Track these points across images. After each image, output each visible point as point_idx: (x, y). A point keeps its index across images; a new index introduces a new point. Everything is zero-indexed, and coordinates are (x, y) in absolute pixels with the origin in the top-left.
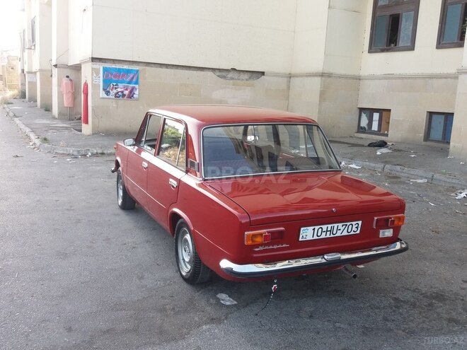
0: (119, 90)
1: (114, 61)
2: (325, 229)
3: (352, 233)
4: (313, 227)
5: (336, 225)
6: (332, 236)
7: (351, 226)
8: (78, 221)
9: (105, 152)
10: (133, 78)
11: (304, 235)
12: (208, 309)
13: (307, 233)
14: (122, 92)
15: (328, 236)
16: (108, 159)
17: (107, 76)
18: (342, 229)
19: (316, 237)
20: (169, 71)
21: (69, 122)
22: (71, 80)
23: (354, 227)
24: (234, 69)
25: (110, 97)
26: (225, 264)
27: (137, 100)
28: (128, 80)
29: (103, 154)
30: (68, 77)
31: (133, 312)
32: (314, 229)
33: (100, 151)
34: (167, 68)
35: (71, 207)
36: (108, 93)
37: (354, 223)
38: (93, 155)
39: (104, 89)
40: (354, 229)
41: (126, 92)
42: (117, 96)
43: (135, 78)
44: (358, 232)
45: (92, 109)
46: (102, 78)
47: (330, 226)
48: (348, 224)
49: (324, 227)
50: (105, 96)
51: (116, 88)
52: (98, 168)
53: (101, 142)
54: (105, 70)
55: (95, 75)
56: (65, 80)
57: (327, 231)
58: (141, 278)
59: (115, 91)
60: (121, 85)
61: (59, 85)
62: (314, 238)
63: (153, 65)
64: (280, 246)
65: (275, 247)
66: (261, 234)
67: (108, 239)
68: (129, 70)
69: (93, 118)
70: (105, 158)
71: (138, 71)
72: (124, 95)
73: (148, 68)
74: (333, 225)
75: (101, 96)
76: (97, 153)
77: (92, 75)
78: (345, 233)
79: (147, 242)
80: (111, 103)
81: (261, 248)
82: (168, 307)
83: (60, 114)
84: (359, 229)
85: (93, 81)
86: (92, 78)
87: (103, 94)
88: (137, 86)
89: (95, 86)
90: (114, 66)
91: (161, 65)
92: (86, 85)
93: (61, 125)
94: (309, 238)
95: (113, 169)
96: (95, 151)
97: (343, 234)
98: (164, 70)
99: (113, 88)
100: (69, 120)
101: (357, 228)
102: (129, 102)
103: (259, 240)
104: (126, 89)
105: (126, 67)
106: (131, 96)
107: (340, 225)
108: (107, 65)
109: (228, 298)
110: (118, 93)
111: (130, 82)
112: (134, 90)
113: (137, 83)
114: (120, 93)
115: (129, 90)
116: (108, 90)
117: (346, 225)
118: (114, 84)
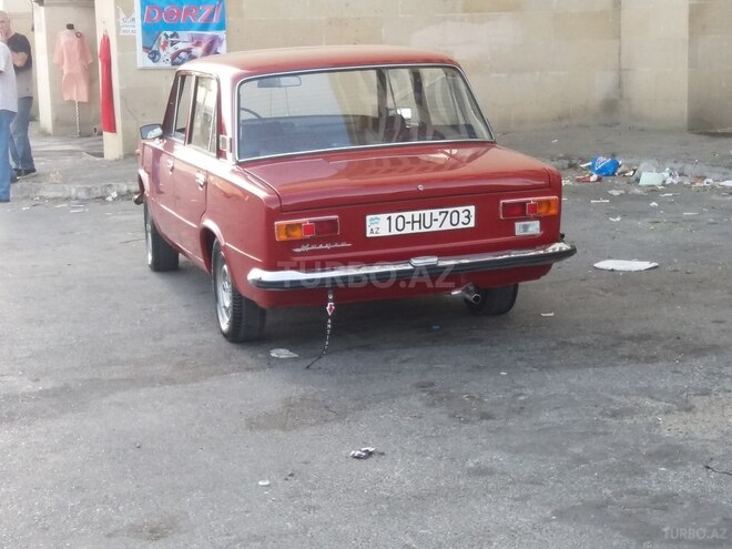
0: (181, 46)
2: (408, 219)
3: (460, 226)
4: (388, 215)
5: (427, 212)
6: (423, 230)
7: (455, 215)
10: (211, 15)
11: (373, 227)
13: (379, 225)
14: (188, 51)
15: (417, 230)
17: (151, 15)
18: (441, 218)
19: (395, 232)
21: (80, 141)
22: (79, 35)
23: (462, 216)
25: (161, 64)
28: (200, 20)
30: (70, 27)
32: (389, 218)
33: (134, 188)
36: (154, 56)
37: (460, 209)
39: (146, 48)
40: (464, 220)
41: (199, 50)
42: (175, 61)
43: (216, 16)
44: (472, 224)
45: (122, 97)
46: (138, 22)
47: (417, 214)
48: (450, 210)
49: (408, 215)
50: (150, 63)
51: (173, 44)
55: (123, 16)
56: (65, 37)
57: (413, 221)
59: (171, 50)
60: (184, 35)
61: (51, 49)
62: (392, 233)
64: (336, 245)
65: (328, 246)
66: (300, 225)
69: (124, 118)
72: (192, 59)
74: (422, 212)
75: (140, 65)
76: (129, 193)
77: (117, 16)
78: (447, 226)
80: (164, 80)
81: (305, 248)
83: (57, 122)
84: (473, 219)
85: (118, 30)
86: (117, 24)
87: (143, 60)
88: (222, 34)
89: (126, 42)
92: (106, 42)
93: (60, 148)
94: (384, 232)
96: (126, 189)
97: (443, 228)
99: (166, 44)
100: (82, 135)
101: (468, 217)
103: (298, 234)
104: (198, 44)
107: (436, 212)
110: (177, 55)
111: (205, 27)
112: (217, 43)
113: (221, 26)
114: (183, 55)
115: (204, 45)
116: (154, 48)
117: (447, 212)
118: (169, 33)
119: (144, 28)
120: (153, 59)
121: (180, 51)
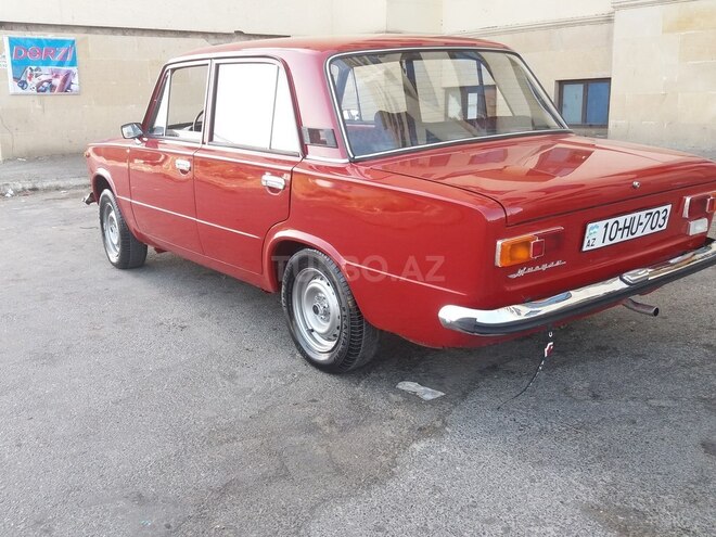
0: (43, 78)
1: (27, 26)
2: (621, 225)
3: (657, 229)
4: (605, 222)
5: (637, 215)
6: (630, 237)
7: (656, 216)
8: (46, 297)
9: (38, 186)
10: (66, 55)
11: (591, 238)
12: (399, 412)
13: (597, 235)
14: (49, 81)
15: (625, 238)
16: (46, 196)
17: (18, 53)
18: (645, 222)
19: (608, 242)
20: (128, 39)
23: (662, 215)
24: (239, 33)
25: (28, 91)
26: (451, 314)
27: (78, 94)
28: (57, 59)
29: (34, 189)
31: (256, 442)
32: (606, 226)
33: (28, 185)
34: (124, 34)
35: (18, 275)
36: (23, 84)
37: (661, 209)
38: (17, 193)
39: (16, 79)
40: (661, 222)
41: (57, 82)
42: (40, 89)
43: (69, 55)
44: (665, 227)
46: (8, 59)
47: (629, 218)
48: (654, 211)
49: (621, 219)
50: (20, 90)
51: (37, 76)
52: (37, 212)
53: (25, 171)
54: (12, 42)
57: (625, 228)
58: (232, 377)
59: (36, 81)
60: (45, 69)
62: (605, 244)
63: (98, 31)
66: (526, 244)
67: (121, 320)
68: (57, 41)
70: (41, 197)
71: (74, 42)
72: (52, 88)
73: (91, 37)
74: (632, 215)
75: (12, 92)
76: (24, 189)
78: (648, 231)
79: (203, 315)
80: (31, 102)
82: (319, 420)
84: (667, 220)
87: (13, 87)
88: (74, 69)
90: (28, 35)
91: (114, 30)
94: (598, 244)
95: (87, 198)
96: (20, 187)
97: (645, 233)
98: (119, 38)
99: (31, 75)
101: (664, 218)
102: (64, 99)
103: (522, 254)
104: (56, 76)
105: (51, 35)
106: (66, 87)
107: (643, 214)
108: (17, 34)
109: (422, 388)
110: (41, 84)
111: (61, 63)
112: (71, 76)
113: (73, 63)
114: (45, 84)
115: (61, 77)
116: (23, 79)
117: (651, 214)
118: (34, 68)
119: (13, 64)
120: (22, 87)
121: (43, 82)
